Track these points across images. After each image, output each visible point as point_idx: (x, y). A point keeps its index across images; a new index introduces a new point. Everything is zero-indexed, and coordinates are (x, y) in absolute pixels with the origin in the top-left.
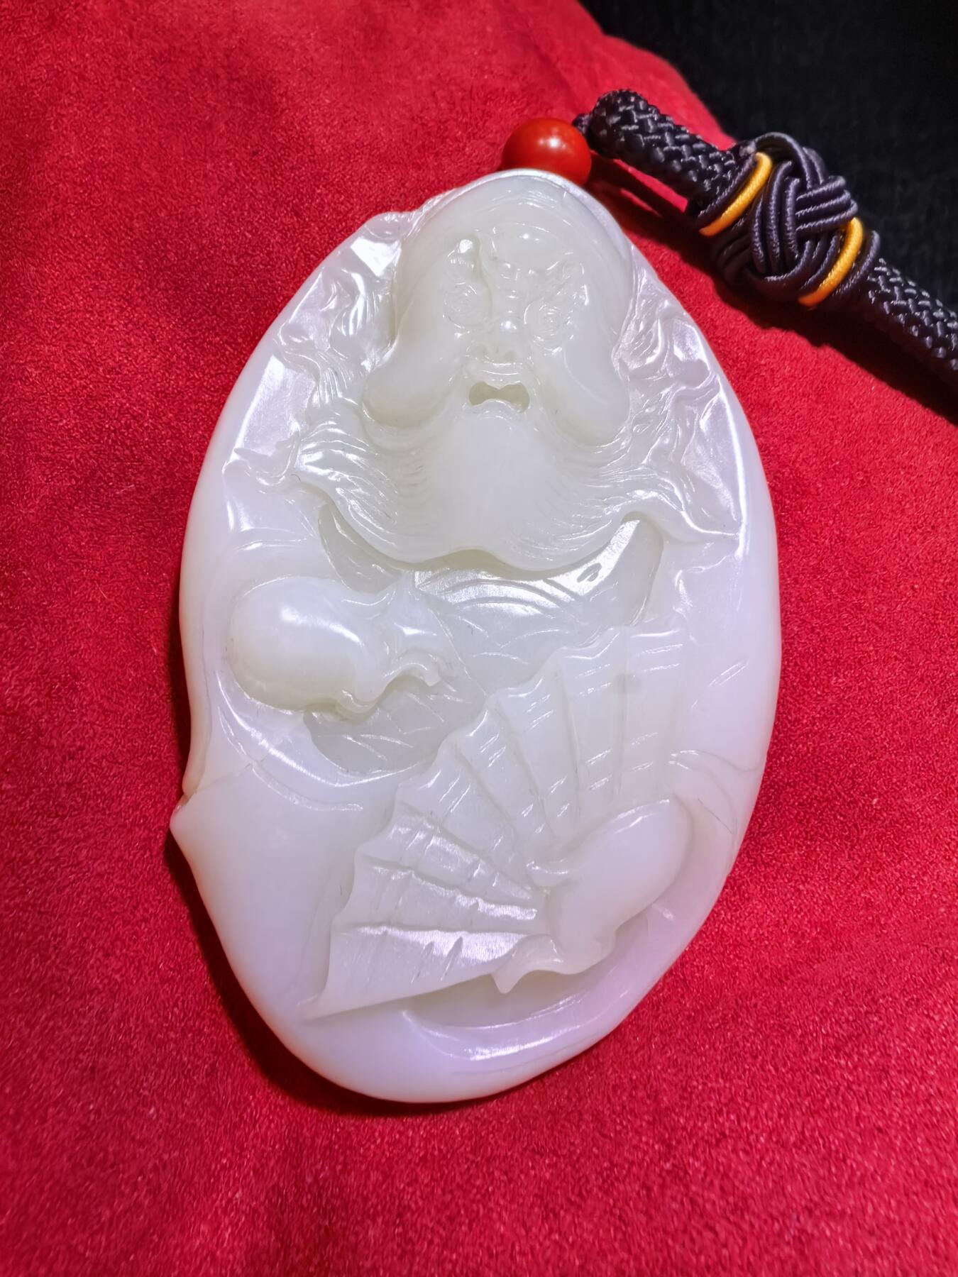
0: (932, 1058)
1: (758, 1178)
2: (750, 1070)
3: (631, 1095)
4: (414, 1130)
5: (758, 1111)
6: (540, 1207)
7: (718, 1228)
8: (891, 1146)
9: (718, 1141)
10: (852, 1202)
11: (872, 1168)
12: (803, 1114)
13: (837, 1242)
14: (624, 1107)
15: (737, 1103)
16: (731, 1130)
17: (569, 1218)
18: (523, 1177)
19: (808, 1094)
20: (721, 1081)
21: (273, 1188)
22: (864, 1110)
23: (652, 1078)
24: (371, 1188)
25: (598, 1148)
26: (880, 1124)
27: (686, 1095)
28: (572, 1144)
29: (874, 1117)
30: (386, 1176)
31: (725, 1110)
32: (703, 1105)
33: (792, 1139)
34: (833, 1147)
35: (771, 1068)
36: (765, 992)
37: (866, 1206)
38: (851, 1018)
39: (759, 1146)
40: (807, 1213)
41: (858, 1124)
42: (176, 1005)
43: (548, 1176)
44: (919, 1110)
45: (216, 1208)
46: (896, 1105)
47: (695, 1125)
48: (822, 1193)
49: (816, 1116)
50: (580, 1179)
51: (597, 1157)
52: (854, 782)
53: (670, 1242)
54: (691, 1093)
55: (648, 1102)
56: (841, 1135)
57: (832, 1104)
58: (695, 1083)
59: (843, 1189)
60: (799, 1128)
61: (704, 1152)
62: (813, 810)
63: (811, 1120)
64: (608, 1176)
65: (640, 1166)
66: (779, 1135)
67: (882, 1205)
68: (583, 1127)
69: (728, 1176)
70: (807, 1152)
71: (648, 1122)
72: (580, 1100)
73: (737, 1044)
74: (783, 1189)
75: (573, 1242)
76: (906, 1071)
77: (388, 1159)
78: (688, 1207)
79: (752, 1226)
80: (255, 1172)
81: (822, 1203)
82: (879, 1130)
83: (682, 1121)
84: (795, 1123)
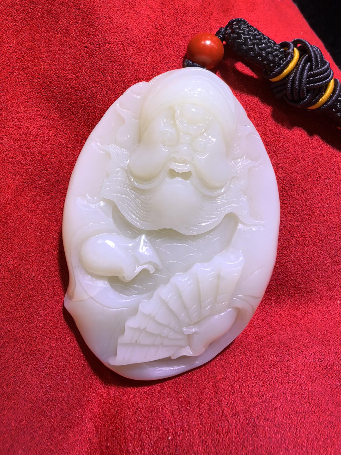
0: (304, 372)
7: (229, 421)
8: (287, 398)
10: (271, 416)
11: (279, 405)
13: (265, 428)
14: (205, 380)
16: (237, 390)
17: (186, 413)
19: (262, 380)
22: (280, 386)
28: (189, 390)
29: (282, 389)
31: (236, 383)
32: (229, 381)
33: (255, 394)
34: (268, 398)
37: (276, 417)
38: (280, 355)
40: (257, 418)
41: (277, 391)
44: (297, 388)
46: (290, 386)
47: (226, 387)
48: (263, 412)
53: (215, 424)
59: (269, 412)
61: (228, 396)
66: (252, 393)
71: (212, 386)
72: (193, 376)
73: (243, 361)
74: (251, 410)
75: (186, 420)
76: (294, 375)
78: (221, 414)
79: (240, 421)
81: (262, 415)
82: (283, 393)
83: (222, 386)
84: (257, 389)
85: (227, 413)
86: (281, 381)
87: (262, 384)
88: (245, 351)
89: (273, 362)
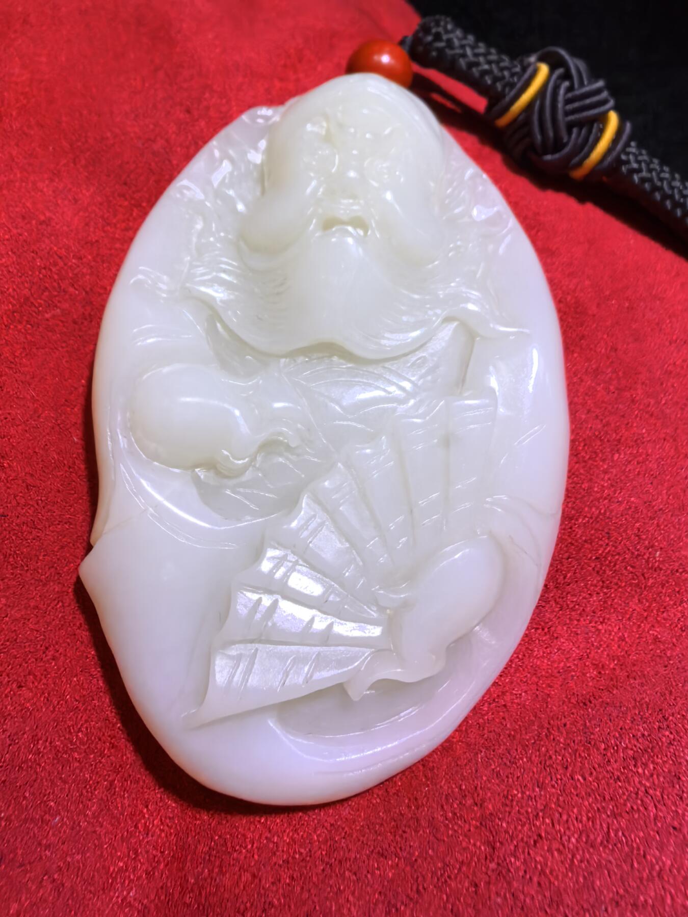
1: (570, 874)
2: (561, 779)
3: (460, 803)
4: (278, 836)
5: (569, 816)
6: (383, 903)
9: (535, 842)
11: (669, 862)
12: (608, 816)
14: (455, 814)
15: (551, 809)
16: (547, 833)
18: (369, 876)
19: (612, 799)
20: (537, 790)
21: (162, 888)
22: (661, 811)
23: (479, 788)
24: (242, 887)
25: (433, 850)
26: (676, 824)
27: (508, 802)
28: (411, 847)
29: (669, 817)
30: (254, 876)
31: (541, 814)
32: (522, 811)
33: (599, 840)
34: (635, 845)
35: (580, 778)
36: (573, 714)
37: (665, 896)
39: (571, 846)
41: (655, 824)
42: (80, 730)
43: (390, 875)
45: (113, 905)
47: (515, 828)
49: (620, 819)
50: (418, 878)
51: (431, 858)
52: (640, 538)
54: (512, 800)
55: (475, 808)
56: (641, 834)
57: (632, 808)
58: (516, 792)
59: (645, 882)
60: (606, 830)
61: (523, 852)
62: (607, 562)
63: (615, 822)
64: (442, 875)
65: (469, 864)
66: (588, 836)
67: (679, 894)
68: (421, 832)
69: (545, 874)
70: (613, 850)
71: (477, 827)
72: (418, 808)
74: (593, 883)
77: (256, 862)
80: (147, 873)
81: (627, 896)
82: (674, 828)
83: (504, 825)
84: (601, 824)
85: (528, 900)
86: (663, 797)
87: (612, 811)
88: (549, 732)
89: (631, 752)
